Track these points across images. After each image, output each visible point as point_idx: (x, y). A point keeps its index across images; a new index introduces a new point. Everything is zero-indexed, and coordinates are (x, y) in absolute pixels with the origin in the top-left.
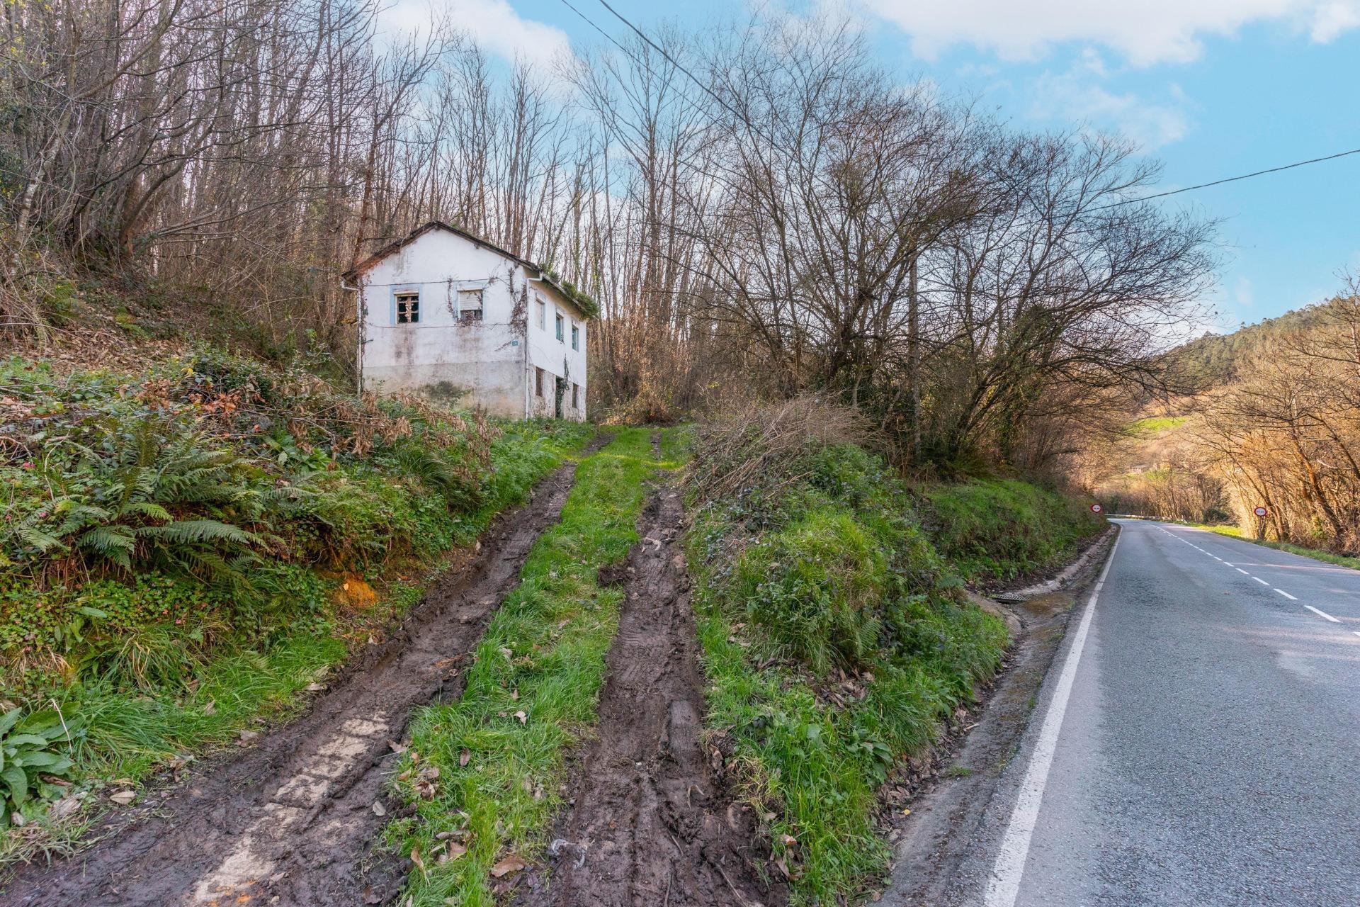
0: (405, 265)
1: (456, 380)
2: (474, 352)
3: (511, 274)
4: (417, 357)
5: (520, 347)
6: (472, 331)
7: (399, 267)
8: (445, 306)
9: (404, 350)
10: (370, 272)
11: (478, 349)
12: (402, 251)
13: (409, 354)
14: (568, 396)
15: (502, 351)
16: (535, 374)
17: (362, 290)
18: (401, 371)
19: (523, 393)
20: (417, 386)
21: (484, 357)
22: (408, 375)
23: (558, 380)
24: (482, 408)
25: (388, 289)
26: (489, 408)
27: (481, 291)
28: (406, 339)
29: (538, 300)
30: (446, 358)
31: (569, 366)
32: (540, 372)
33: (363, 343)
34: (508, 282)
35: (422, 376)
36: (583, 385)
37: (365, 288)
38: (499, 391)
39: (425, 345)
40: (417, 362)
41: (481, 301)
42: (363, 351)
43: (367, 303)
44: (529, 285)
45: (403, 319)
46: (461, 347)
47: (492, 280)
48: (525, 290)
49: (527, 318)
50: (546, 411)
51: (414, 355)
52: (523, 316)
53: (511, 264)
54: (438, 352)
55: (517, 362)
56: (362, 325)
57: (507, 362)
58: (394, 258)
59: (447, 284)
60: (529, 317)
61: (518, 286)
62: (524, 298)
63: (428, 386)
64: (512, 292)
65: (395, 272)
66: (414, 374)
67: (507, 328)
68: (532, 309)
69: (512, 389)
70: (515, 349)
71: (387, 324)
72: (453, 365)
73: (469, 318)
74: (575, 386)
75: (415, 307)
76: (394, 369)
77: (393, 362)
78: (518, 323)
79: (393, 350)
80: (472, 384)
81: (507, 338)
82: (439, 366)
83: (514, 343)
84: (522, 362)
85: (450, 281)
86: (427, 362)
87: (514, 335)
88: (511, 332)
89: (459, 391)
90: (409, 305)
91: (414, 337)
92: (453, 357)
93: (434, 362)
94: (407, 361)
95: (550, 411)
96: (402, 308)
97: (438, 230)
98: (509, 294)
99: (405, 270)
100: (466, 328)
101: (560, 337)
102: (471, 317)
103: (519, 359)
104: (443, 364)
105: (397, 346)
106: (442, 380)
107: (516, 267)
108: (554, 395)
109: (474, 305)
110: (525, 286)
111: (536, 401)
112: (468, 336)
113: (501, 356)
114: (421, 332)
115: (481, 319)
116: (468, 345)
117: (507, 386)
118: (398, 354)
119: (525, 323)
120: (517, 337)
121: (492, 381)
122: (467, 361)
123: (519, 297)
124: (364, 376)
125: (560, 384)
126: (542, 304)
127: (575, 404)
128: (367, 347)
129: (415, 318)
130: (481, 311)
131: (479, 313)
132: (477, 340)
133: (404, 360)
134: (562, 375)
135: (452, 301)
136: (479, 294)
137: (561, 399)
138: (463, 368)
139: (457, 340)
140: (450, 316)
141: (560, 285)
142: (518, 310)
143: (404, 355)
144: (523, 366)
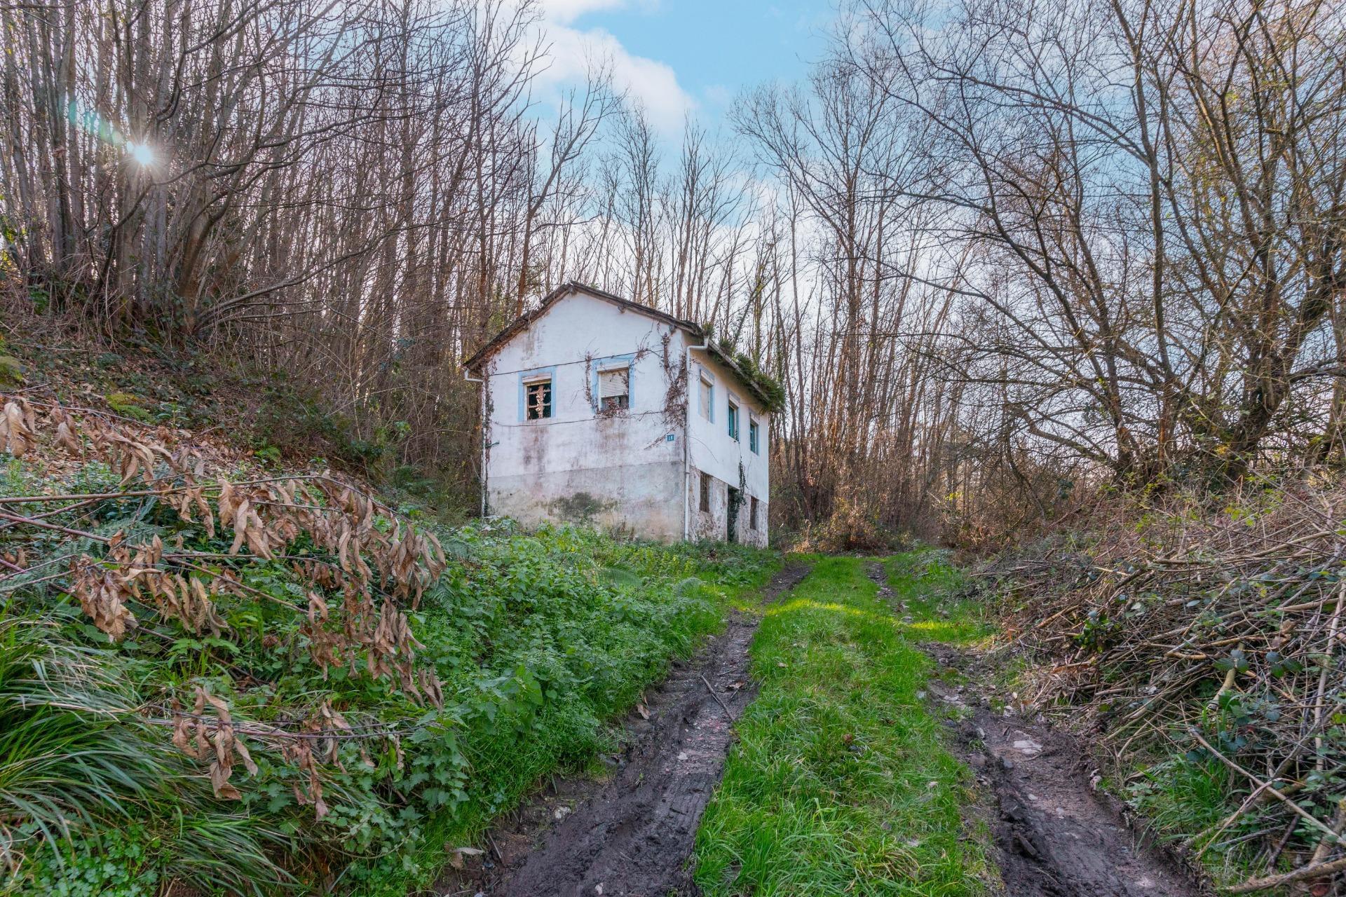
0: (536, 344)
1: (595, 490)
2: (618, 452)
3: (666, 341)
4: (549, 462)
5: (678, 442)
6: (616, 424)
7: (529, 347)
8: (583, 393)
9: (534, 454)
10: (496, 358)
11: (623, 448)
12: (532, 327)
13: (540, 458)
14: (744, 512)
15: (654, 449)
16: (698, 480)
17: (487, 381)
18: (531, 481)
19: (682, 507)
20: (548, 500)
21: (630, 459)
22: (538, 486)
23: (732, 491)
24: (628, 527)
25: (515, 378)
26: (637, 527)
27: (627, 369)
28: (536, 440)
29: (703, 381)
30: (583, 462)
31: (745, 473)
32: (705, 478)
33: (488, 447)
34: (662, 354)
35: (555, 488)
36: (764, 499)
37: (491, 379)
38: (650, 504)
39: (558, 446)
40: (549, 469)
41: (627, 383)
42: (488, 457)
43: (493, 397)
44: (689, 356)
45: (533, 415)
46: (602, 446)
47: (641, 354)
48: (684, 363)
49: (686, 402)
50: (714, 532)
51: (545, 460)
52: (681, 400)
53: (665, 329)
54: (574, 454)
55: (674, 463)
56: (487, 425)
57: (659, 464)
58: (523, 337)
59: (585, 364)
60: (690, 401)
61: (675, 358)
62: (684, 373)
63: (561, 500)
64: (667, 367)
65: (524, 355)
66: (545, 485)
67: (659, 418)
68: (694, 390)
69: (666, 501)
70: (670, 446)
71: (515, 421)
72: (592, 470)
73: (612, 407)
74: (754, 501)
75: (547, 398)
76: (523, 479)
77: (521, 470)
78: (675, 409)
79: (521, 454)
80: (615, 496)
81: (660, 431)
82: (576, 472)
83: (670, 438)
84: (680, 463)
85: (588, 360)
86: (560, 469)
87: (669, 426)
88: (666, 422)
89: (599, 506)
90: (540, 396)
91: (546, 436)
92: (593, 460)
93: (568, 467)
94: (537, 468)
95: (720, 532)
96: (532, 400)
97: (574, 294)
98: (662, 371)
99: (536, 351)
100: (608, 421)
101: (733, 433)
102: (615, 406)
103: (676, 459)
104: (580, 471)
105: (525, 450)
106: (579, 491)
107: (672, 332)
108: (725, 511)
109: (617, 388)
110: (684, 358)
111: (700, 518)
112: (610, 431)
113: (653, 455)
114: (553, 430)
115: (627, 407)
116: (611, 443)
117: (660, 497)
118: (527, 459)
119: (684, 409)
120: (673, 429)
121: (640, 490)
122: (609, 465)
123: (676, 372)
124: (489, 489)
125: (734, 497)
126: (709, 386)
127: (753, 524)
128: (492, 451)
129: (547, 412)
130: (627, 397)
131: (624, 400)
132: (622, 436)
133: (533, 467)
134: (736, 485)
135: (591, 385)
136: (624, 374)
137: (734, 517)
138: (604, 474)
139: (597, 437)
140: (588, 406)
141: (734, 361)
142: (675, 392)
143: (534, 461)
144: (681, 469)
